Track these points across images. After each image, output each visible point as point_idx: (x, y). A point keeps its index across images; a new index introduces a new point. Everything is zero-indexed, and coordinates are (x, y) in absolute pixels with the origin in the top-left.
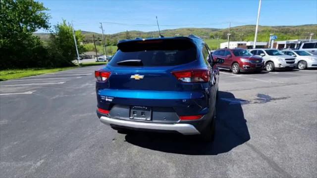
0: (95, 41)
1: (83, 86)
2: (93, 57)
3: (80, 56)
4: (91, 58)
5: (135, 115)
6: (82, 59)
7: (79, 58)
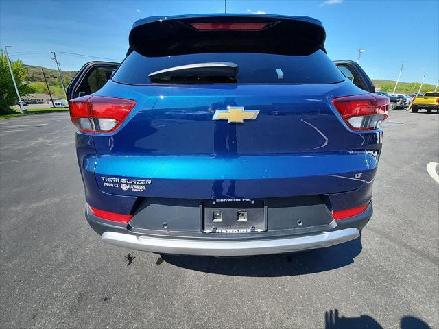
0: (46, 79)
1: (33, 143)
2: (45, 101)
3: (23, 100)
4: (42, 103)
5: (220, 220)
6: (27, 104)
7: (21, 102)
